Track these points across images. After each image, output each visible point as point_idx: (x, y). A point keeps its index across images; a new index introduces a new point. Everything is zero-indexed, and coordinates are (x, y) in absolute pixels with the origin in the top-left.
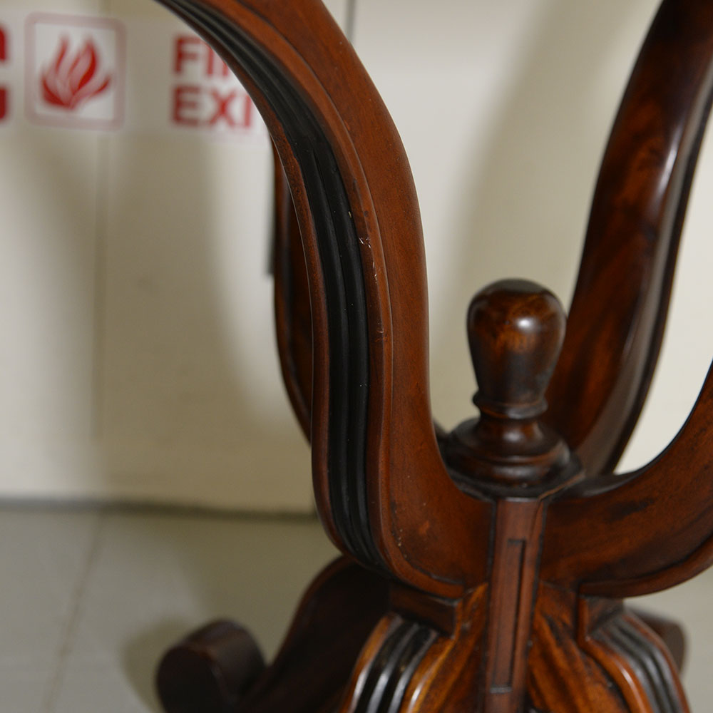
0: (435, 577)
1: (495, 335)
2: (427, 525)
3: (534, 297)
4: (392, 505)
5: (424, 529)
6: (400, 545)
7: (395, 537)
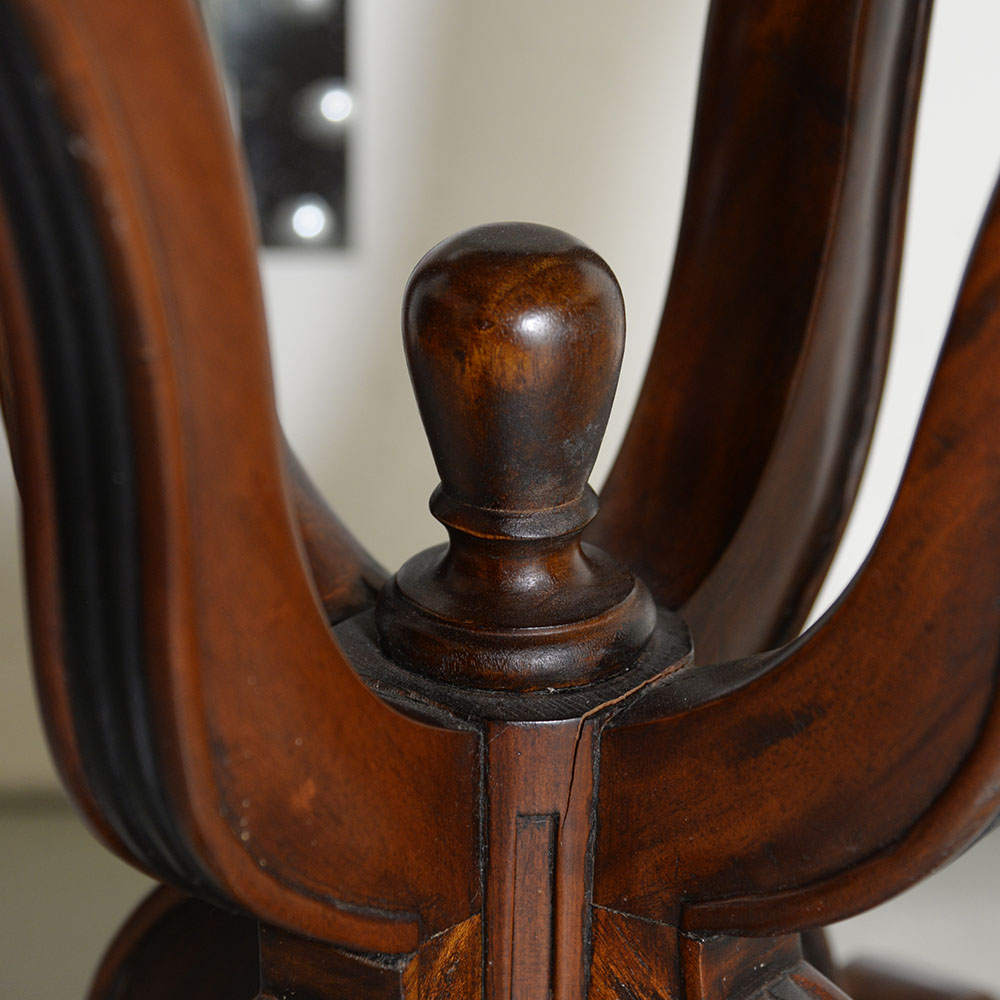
0: (340, 906)
1: (461, 356)
2: (310, 789)
3: (546, 263)
4: (216, 747)
5: (304, 796)
6: (245, 836)
7: (231, 820)
